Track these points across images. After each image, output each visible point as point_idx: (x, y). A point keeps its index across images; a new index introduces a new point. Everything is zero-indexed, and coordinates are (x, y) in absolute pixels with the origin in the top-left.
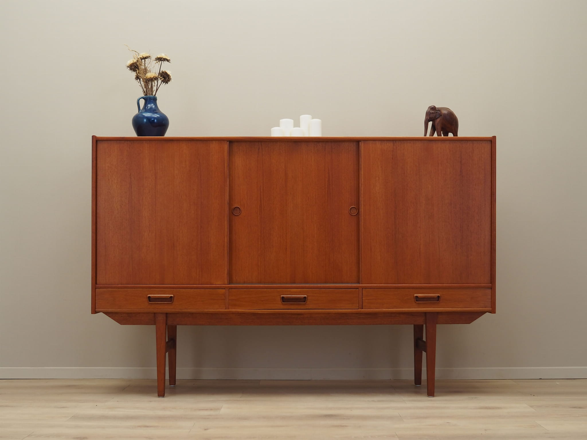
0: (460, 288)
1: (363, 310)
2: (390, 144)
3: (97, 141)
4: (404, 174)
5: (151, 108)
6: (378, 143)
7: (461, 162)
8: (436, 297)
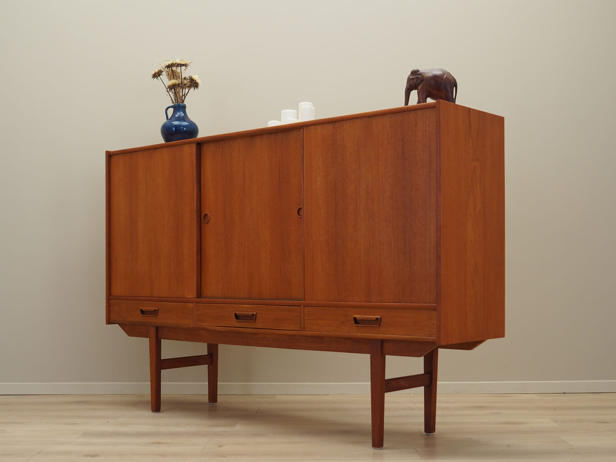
0: (402, 308)
1: (304, 332)
2: (330, 127)
3: (110, 156)
4: (344, 162)
5: (180, 116)
6: (319, 127)
7: (403, 140)
8: (375, 319)
